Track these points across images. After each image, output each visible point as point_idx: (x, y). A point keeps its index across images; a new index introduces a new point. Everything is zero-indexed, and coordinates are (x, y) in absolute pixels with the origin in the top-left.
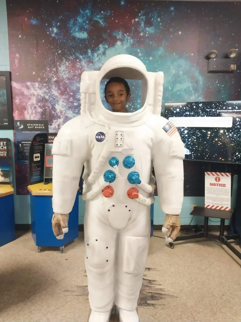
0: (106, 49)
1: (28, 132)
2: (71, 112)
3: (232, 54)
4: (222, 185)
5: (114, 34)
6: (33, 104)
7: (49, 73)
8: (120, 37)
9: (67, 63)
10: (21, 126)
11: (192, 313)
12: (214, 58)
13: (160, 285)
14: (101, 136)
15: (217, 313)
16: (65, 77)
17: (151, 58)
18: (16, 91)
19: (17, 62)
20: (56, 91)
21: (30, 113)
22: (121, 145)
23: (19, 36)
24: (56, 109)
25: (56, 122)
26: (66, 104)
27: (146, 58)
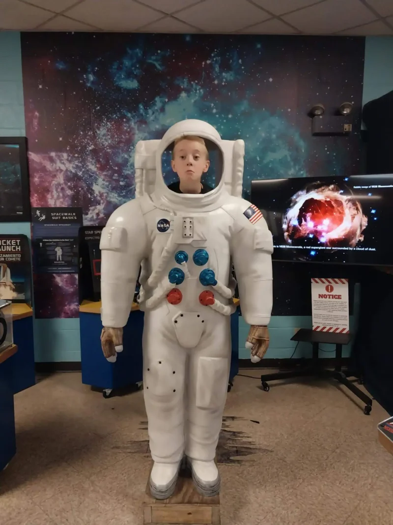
0: (164, 103)
1: (52, 225)
2: (116, 195)
3: (345, 109)
4: (336, 297)
5: (177, 82)
6: (59, 184)
7: (82, 139)
8: (185, 86)
9: (108, 123)
10: (42, 217)
11: (293, 470)
12: (319, 115)
13: (248, 437)
14: (165, 225)
15: (327, 469)
16: (106, 144)
17: (230, 116)
18: (35, 165)
19: (36, 124)
20: (93, 165)
21: (55, 196)
22: (190, 235)
23: (39, 86)
24: (93, 191)
25: (94, 210)
26: (107, 183)
27: (223, 116)
